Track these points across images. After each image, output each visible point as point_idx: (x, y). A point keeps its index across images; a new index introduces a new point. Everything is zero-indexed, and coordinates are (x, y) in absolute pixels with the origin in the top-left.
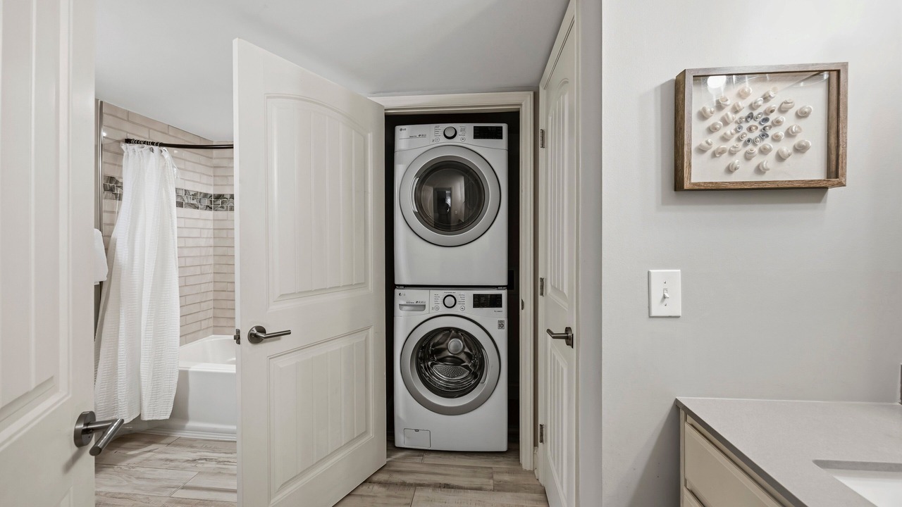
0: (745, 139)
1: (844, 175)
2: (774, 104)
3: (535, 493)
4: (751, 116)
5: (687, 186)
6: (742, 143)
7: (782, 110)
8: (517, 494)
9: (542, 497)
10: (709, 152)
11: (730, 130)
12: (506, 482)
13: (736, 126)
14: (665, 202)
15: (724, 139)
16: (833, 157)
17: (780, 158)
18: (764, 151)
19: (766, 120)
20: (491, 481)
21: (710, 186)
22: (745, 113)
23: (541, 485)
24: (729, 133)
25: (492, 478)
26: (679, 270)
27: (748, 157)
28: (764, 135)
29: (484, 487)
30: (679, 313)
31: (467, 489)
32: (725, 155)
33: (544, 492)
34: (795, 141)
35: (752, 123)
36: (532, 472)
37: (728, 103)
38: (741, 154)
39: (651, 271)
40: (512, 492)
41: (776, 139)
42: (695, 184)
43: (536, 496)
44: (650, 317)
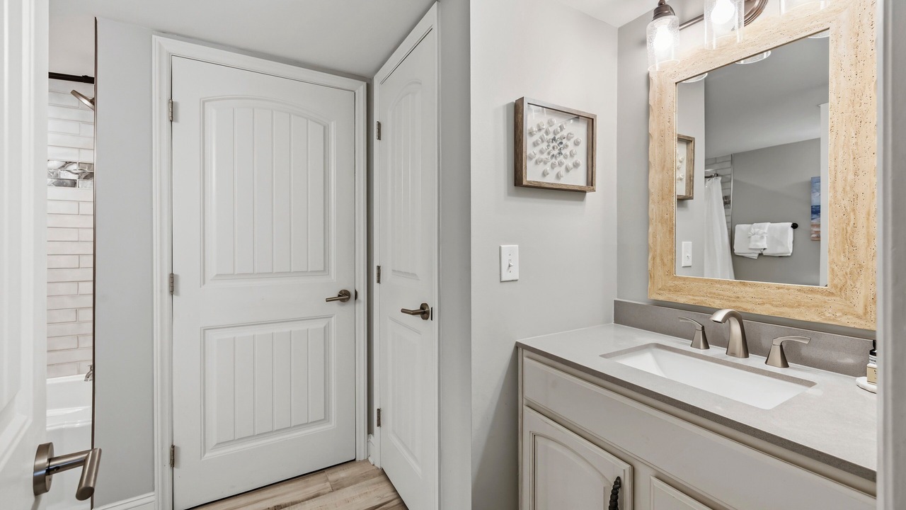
0: (551, 154)
1: (595, 185)
2: (564, 133)
3: (374, 477)
4: (554, 139)
5: (525, 183)
6: (550, 156)
7: (569, 139)
8: (357, 485)
9: (382, 478)
10: (534, 160)
11: (544, 146)
12: (343, 478)
13: (547, 144)
14: (509, 194)
15: (541, 152)
16: (590, 173)
17: (567, 170)
18: (560, 164)
19: (561, 143)
20: (328, 484)
21: (537, 185)
22: (551, 136)
23: (378, 469)
24: (544, 148)
25: (327, 480)
26: (517, 246)
27: (553, 166)
28: (560, 153)
29: (322, 491)
30: (517, 278)
31: (303, 501)
32: (542, 163)
33: (383, 473)
34: (574, 160)
35: (555, 144)
36: (367, 460)
37: (544, 127)
38: (549, 164)
39: (502, 246)
40: (352, 485)
41: (566, 157)
42: (529, 182)
43: (376, 479)
44: (501, 282)
